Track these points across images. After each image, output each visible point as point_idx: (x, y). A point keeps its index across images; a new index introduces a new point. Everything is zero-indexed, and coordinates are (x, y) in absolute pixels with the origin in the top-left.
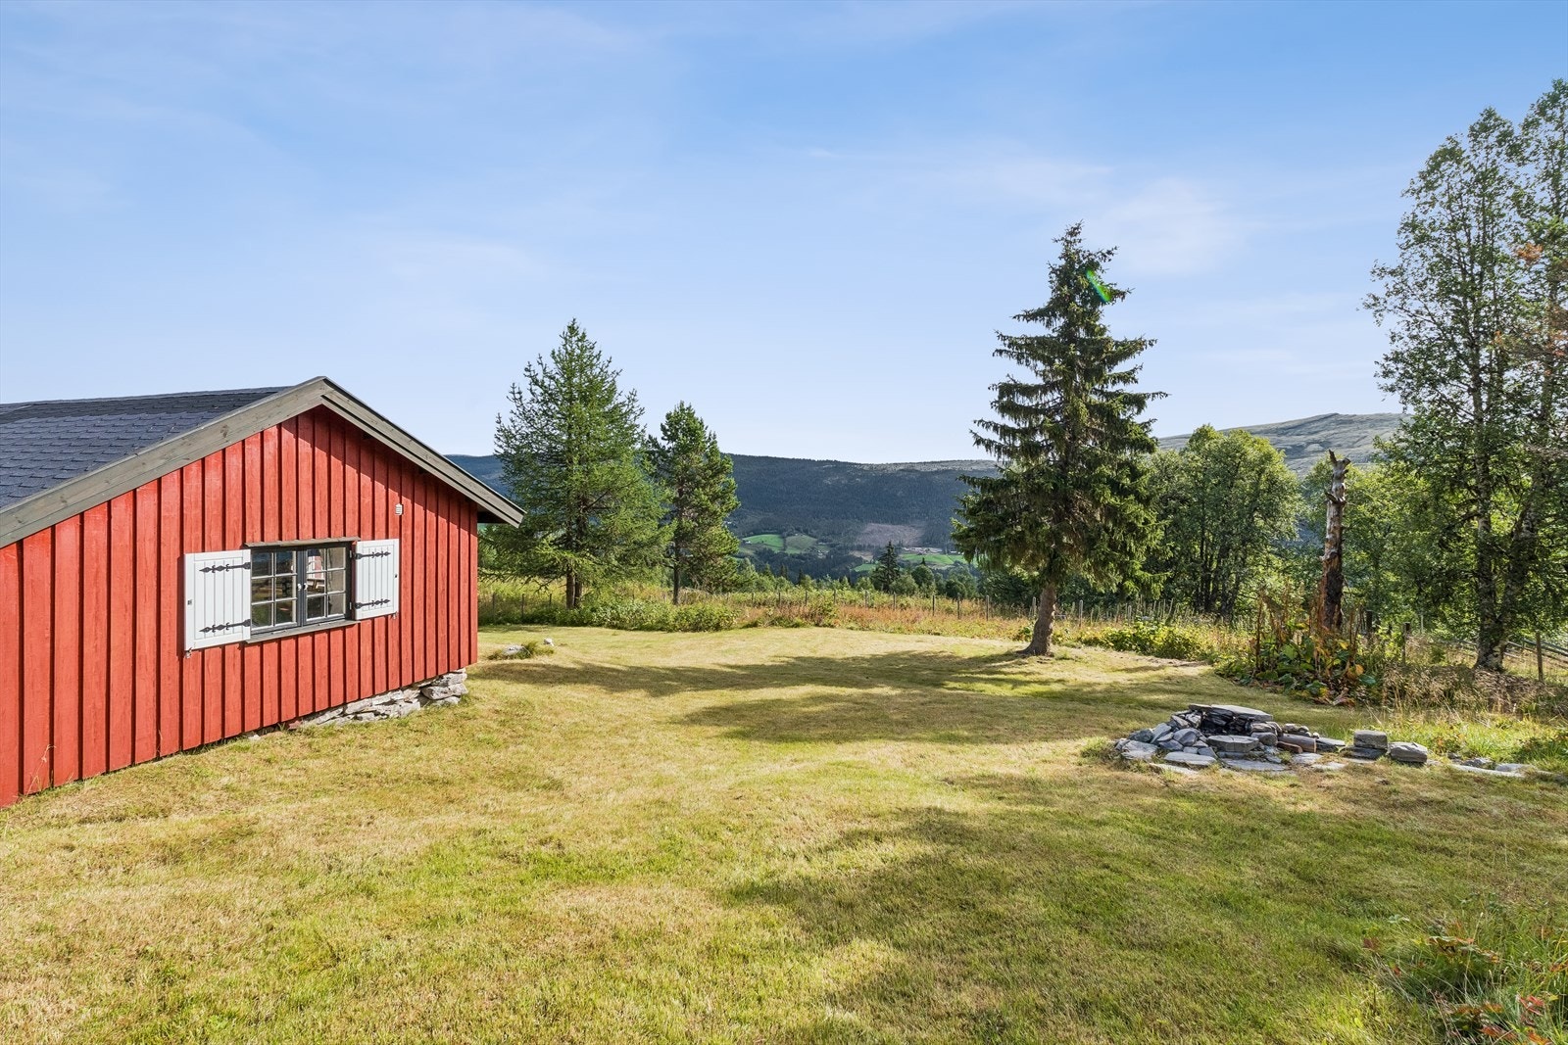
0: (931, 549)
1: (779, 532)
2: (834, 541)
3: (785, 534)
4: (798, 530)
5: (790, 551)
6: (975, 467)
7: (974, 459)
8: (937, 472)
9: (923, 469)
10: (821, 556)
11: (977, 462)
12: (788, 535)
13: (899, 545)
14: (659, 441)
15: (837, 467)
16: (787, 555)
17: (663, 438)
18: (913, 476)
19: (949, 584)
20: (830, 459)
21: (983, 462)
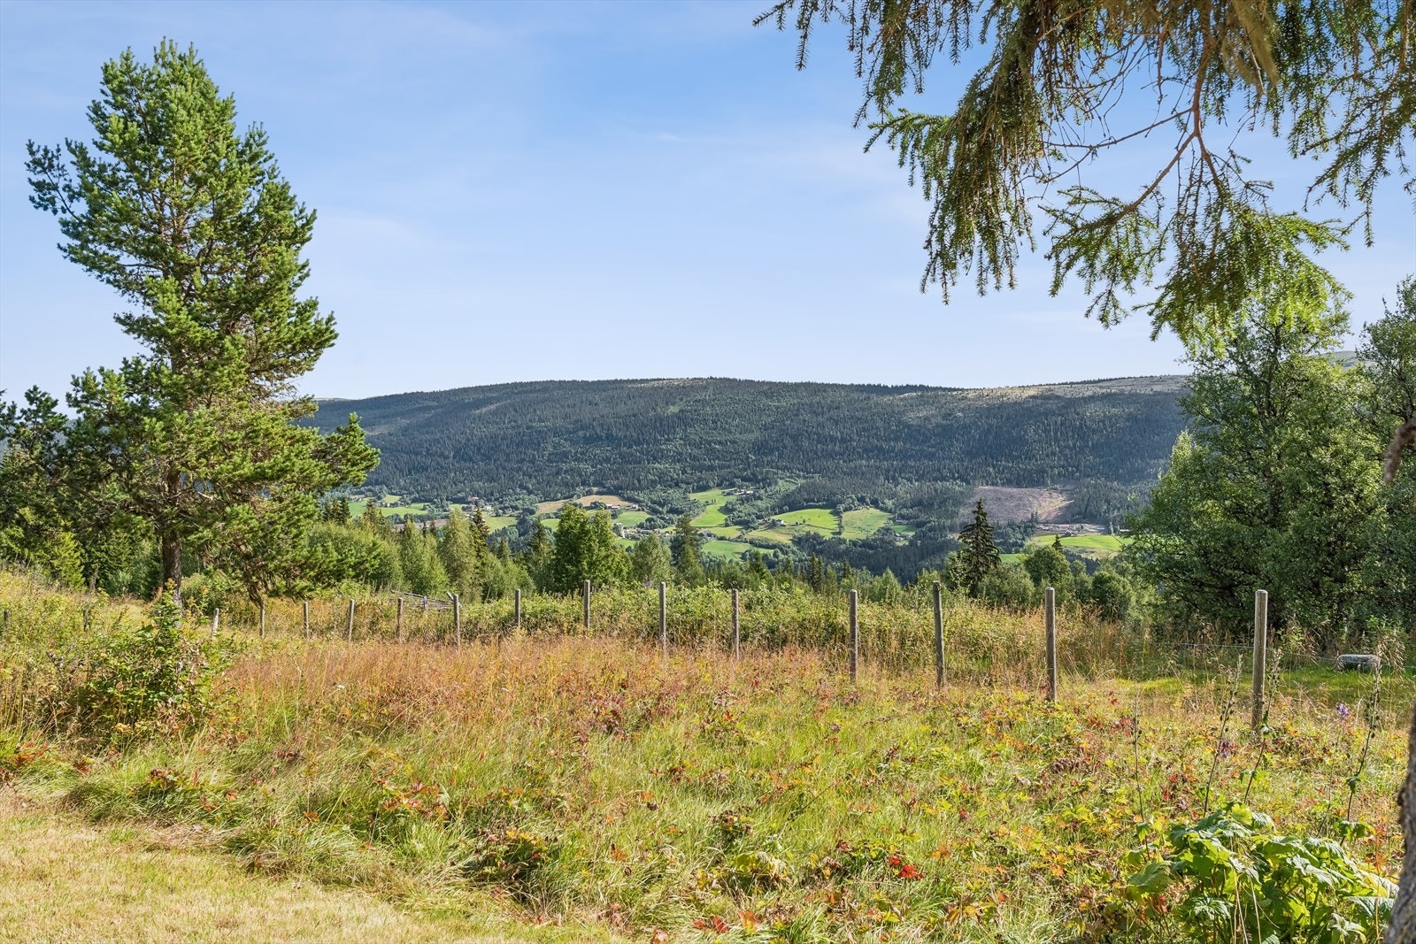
0: (1087, 526)
1: (832, 505)
2: (923, 517)
3: (841, 507)
4: (862, 500)
5: (848, 535)
6: (1157, 388)
7: (1157, 374)
8: (1092, 398)
9: (1069, 393)
10: (901, 543)
11: (1162, 380)
12: (846, 510)
13: (1030, 521)
14: (93, 153)
15: (924, 393)
16: (845, 541)
17: (101, 147)
18: (1051, 405)
19: (1100, 581)
20: (912, 383)
21: (1172, 378)
